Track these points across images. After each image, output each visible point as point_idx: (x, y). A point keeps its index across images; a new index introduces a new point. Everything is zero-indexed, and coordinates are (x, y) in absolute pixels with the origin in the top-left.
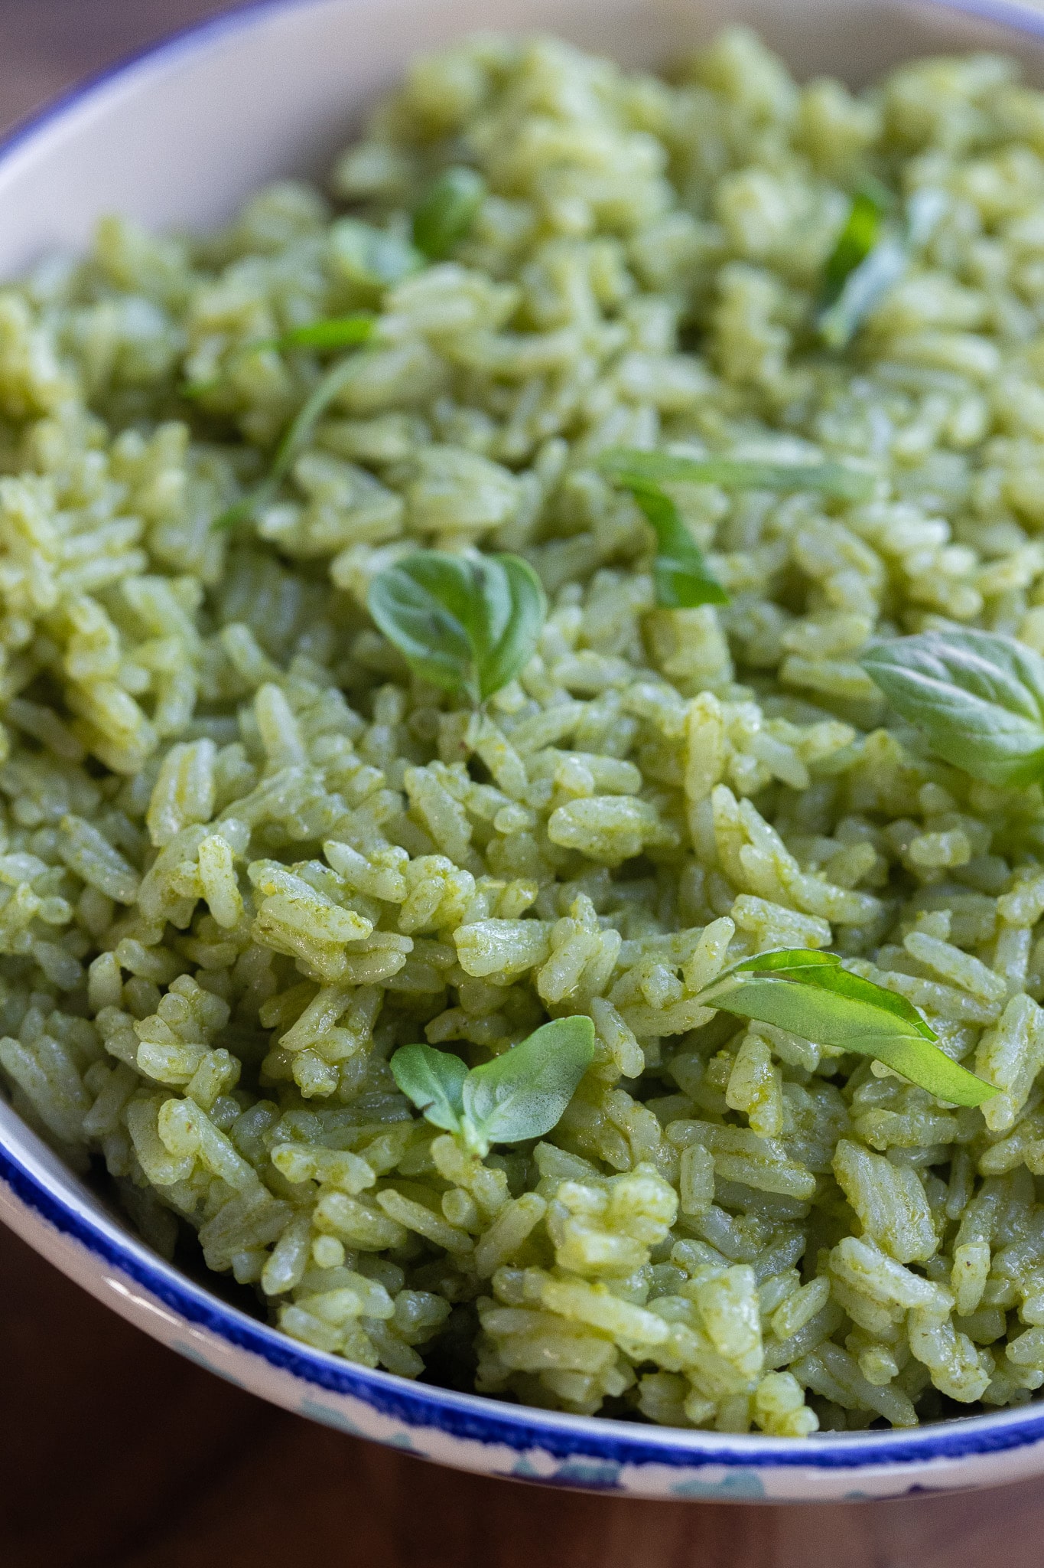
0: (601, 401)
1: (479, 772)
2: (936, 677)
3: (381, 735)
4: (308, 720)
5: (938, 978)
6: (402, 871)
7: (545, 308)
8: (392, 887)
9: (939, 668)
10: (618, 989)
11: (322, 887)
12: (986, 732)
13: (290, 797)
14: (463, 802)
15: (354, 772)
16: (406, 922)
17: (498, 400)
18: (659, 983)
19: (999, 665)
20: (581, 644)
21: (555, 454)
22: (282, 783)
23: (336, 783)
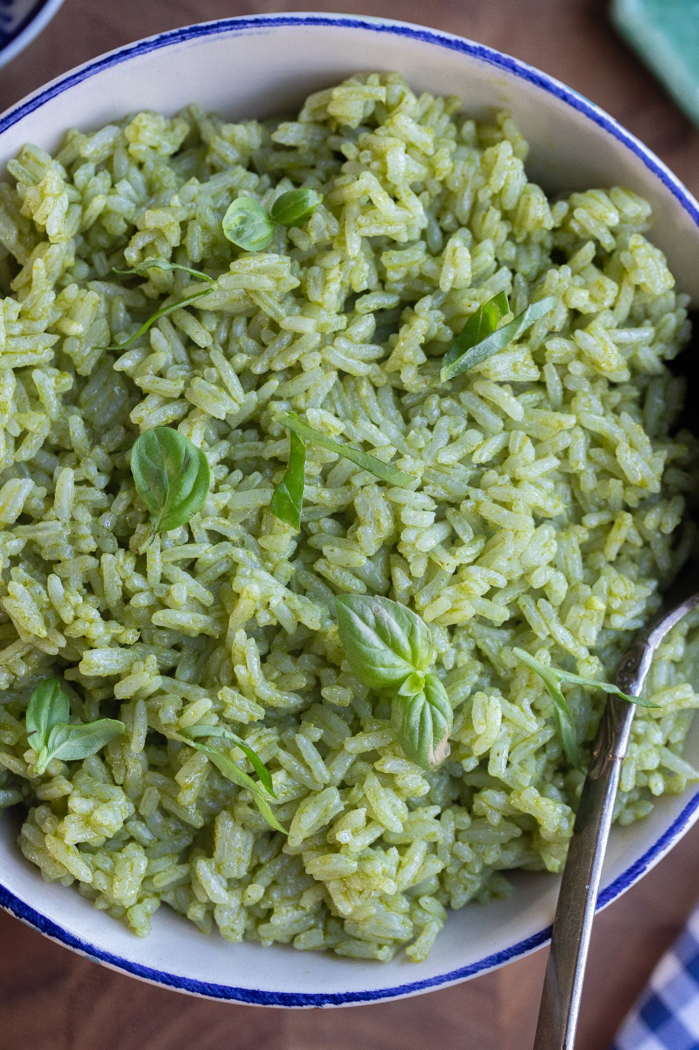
0: (311, 363)
1: (141, 564)
2: (367, 624)
3: (107, 521)
4: (80, 493)
5: (301, 760)
6: (75, 609)
7: (314, 294)
8: (67, 615)
9: (371, 618)
10: (152, 702)
11: (35, 598)
12: (373, 663)
13: (48, 538)
14: (123, 581)
15: (84, 537)
16: (68, 632)
17: (266, 335)
18: (168, 714)
19: (402, 628)
20: (225, 513)
21: (273, 385)
22: (46, 528)
23: (73, 539)
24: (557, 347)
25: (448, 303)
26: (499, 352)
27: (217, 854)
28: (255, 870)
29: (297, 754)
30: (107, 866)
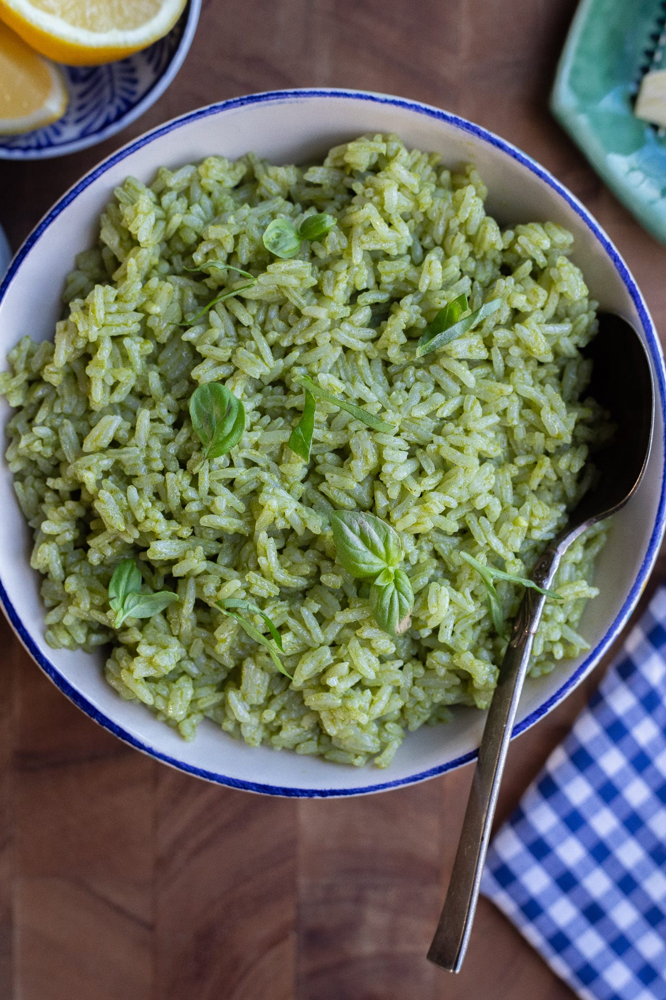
0: (323, 340)
1: (195, 481)
2: (354, 532)
3: (172, 449)
4: (153, 428)
5: (304, 626)
6: (146, 511)
7: (327, 291)
8: (140, 516)
9: (357, 528)
10: (200, 579)
11: (118, 502)
12: (357, 561)
13: (129, 459)
14: (181, 492)
15: (155, 460)
16: (141, 528)
17: (291, 318)
18: (210, 589)
19: (379, 536)
20: (256, 446)
21: (295, 355)
22: (128, 452)
23: (147, 461)
24: (502, 336)
25: (424, 301)
26: (459, 337)
27: (243, 687)
28: (270, 698)
29: (301, 621)
30: (165, 693)
